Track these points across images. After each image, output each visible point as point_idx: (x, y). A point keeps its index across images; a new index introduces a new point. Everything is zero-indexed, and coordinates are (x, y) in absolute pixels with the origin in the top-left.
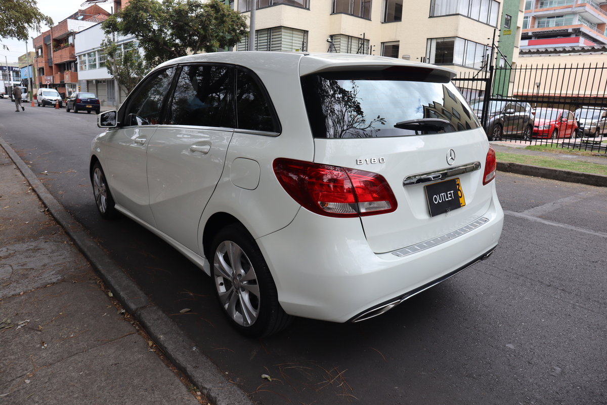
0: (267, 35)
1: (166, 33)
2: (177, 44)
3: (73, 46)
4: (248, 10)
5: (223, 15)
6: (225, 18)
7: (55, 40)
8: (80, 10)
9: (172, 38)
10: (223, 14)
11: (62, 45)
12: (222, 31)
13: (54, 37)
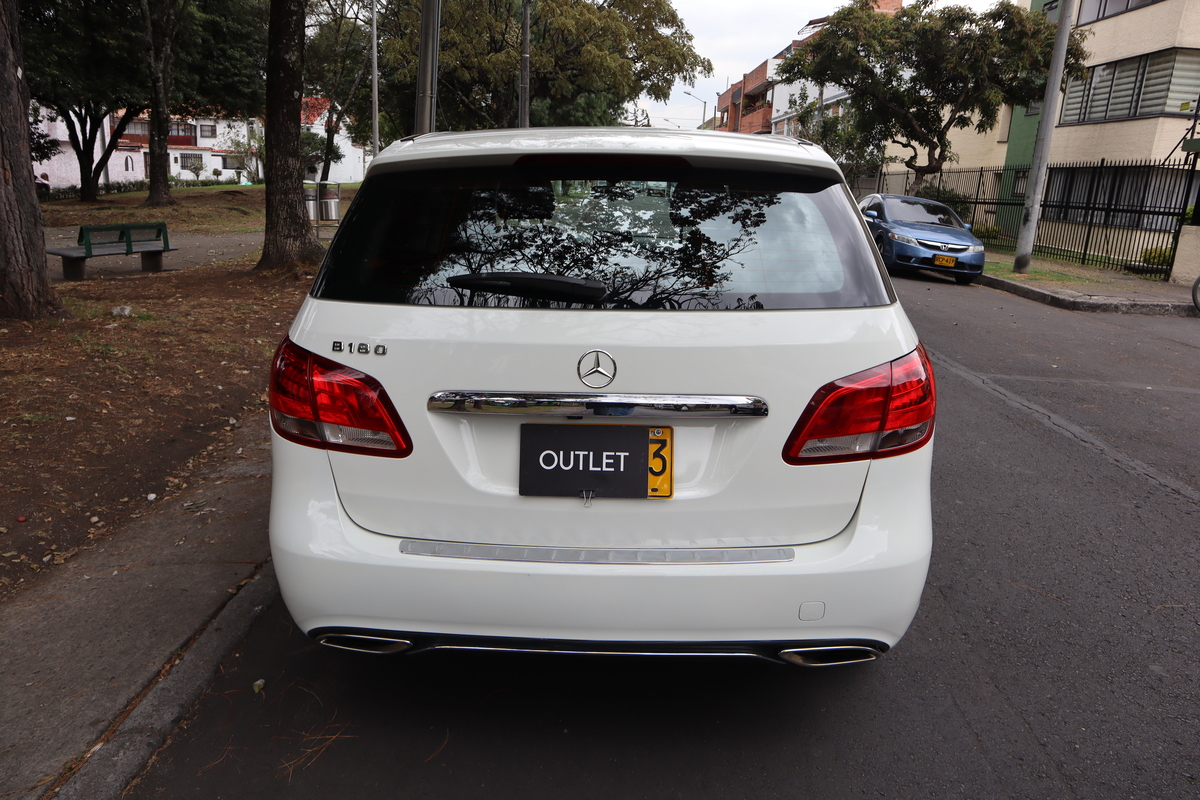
0: (1135, 72)
1: (900, 78)
2: (923, 98)
3: (770, 106)
4: (1101, 16)
5: (1023, 34)
6: (1024, 40)
7: (747, 96)
8: (794, 42)
9: (913, 88)
10: (1021, 31)
11: (758, 104)
12: (1014, 68)
13: (746, 91)
